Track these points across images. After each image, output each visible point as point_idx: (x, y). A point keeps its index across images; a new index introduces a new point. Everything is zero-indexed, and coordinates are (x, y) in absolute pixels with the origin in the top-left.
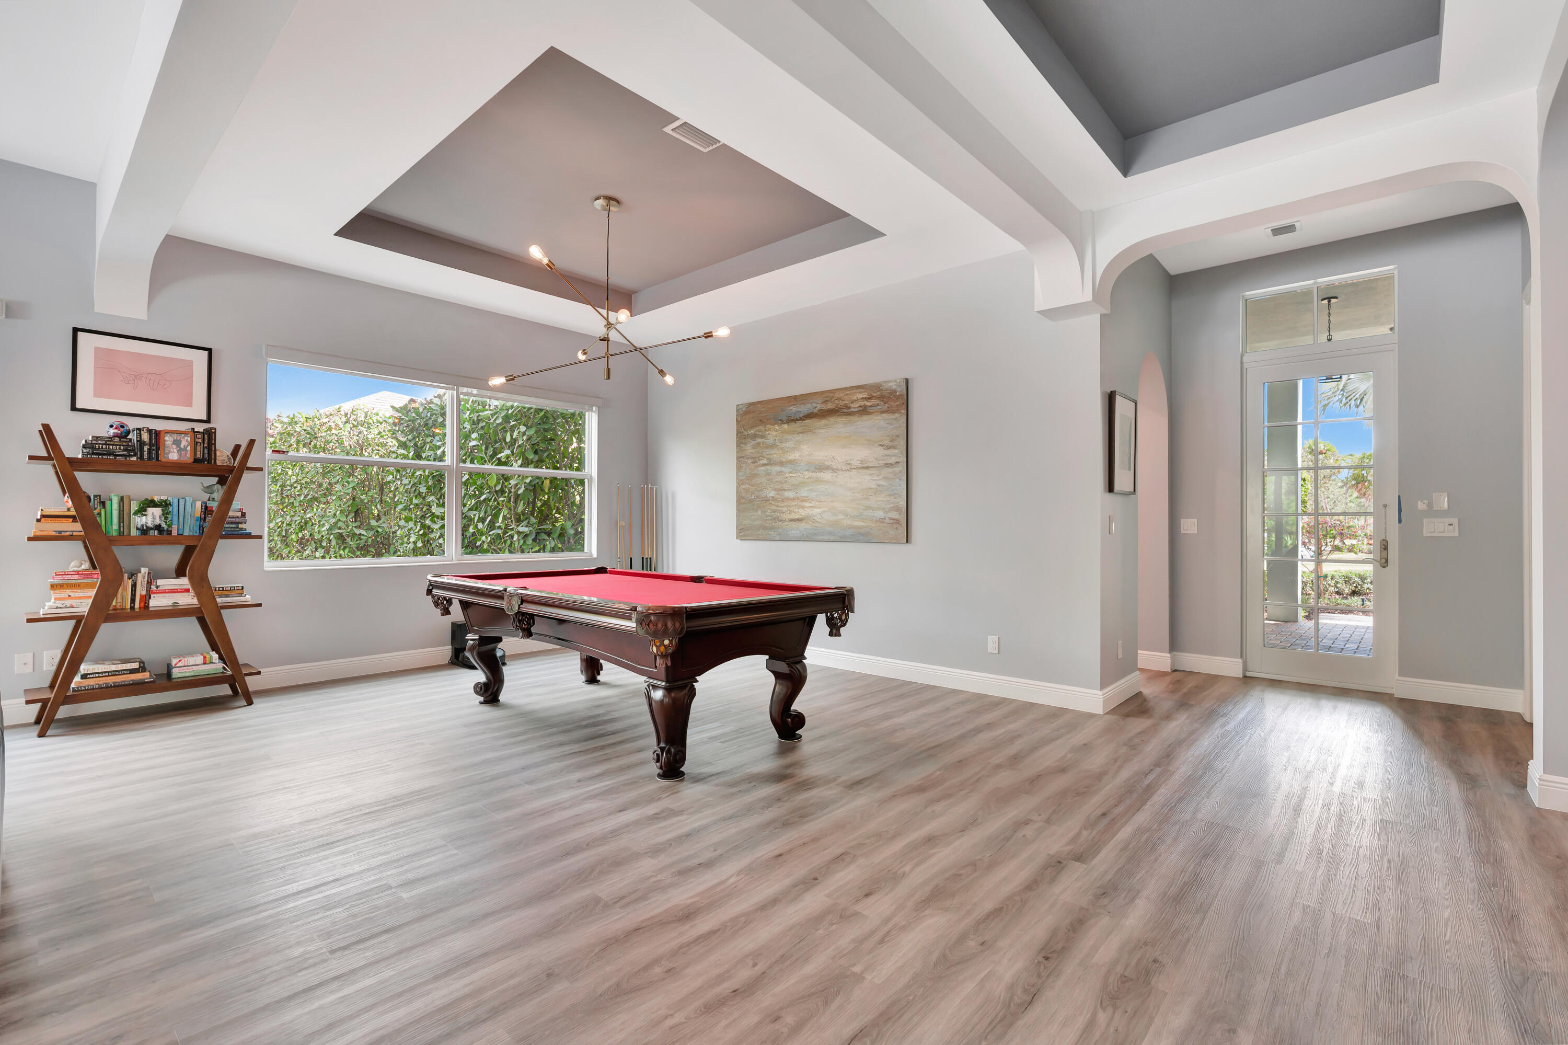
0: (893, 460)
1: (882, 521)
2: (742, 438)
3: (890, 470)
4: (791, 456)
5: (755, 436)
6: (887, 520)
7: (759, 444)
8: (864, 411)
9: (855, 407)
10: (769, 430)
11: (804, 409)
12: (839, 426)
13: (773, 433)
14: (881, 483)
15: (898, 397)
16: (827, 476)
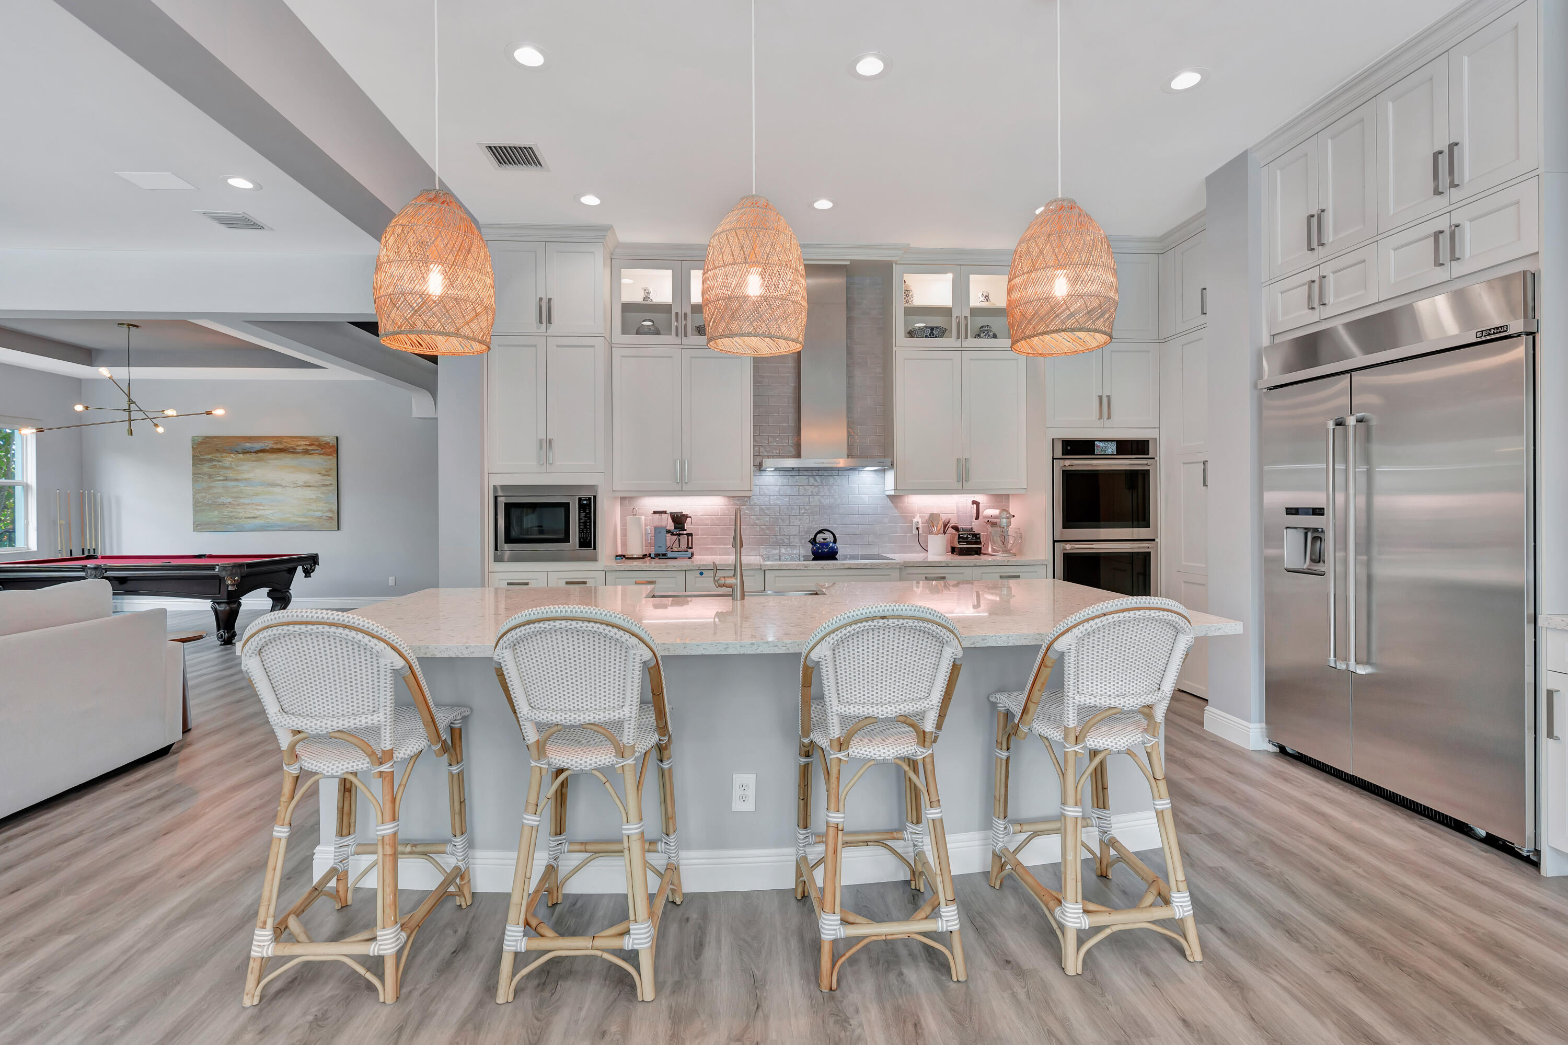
0: (328, 483)
1: (320, 518)
2: (197, 460)
3: (324, 488)
4: (246, 476)
5: (211, 460)
6: (324, 518)
7: (216, 465)
8: (306, 452)
9: (299, 449)
10: (226, 457)
11: (258, 446)
12: (287, 460)
13: (229, 460)
14: (319, 495)
15: (331, 447)
16: (278, 490)
